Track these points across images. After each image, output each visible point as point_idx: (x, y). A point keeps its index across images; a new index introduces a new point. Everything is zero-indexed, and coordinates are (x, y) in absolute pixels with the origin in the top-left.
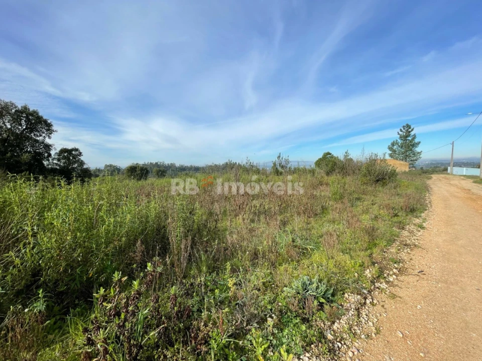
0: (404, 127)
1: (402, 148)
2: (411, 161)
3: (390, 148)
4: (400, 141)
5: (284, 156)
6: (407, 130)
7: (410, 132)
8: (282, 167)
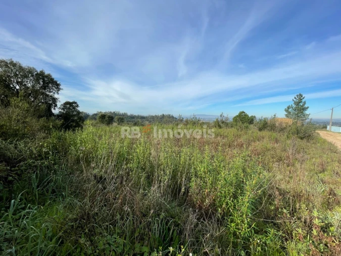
0: (297, 95)
1: (295, 110)
3: (286, 111)
4: (294, 106)
6: (300, 98)
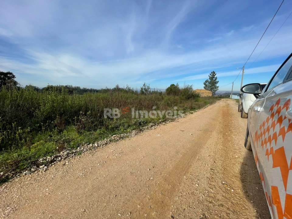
0: (212, 73)
1: (210, 84)
2: (214, 91)
3: (205, 84)
4: (209, 80)
5: (147, 85)
6: (213, 74)
7: (214, 75)
8: (146, 91)
